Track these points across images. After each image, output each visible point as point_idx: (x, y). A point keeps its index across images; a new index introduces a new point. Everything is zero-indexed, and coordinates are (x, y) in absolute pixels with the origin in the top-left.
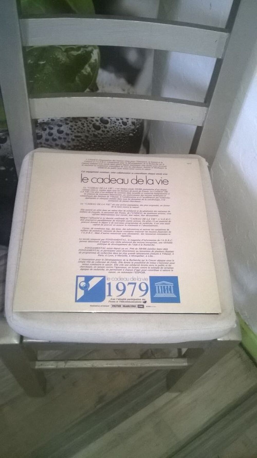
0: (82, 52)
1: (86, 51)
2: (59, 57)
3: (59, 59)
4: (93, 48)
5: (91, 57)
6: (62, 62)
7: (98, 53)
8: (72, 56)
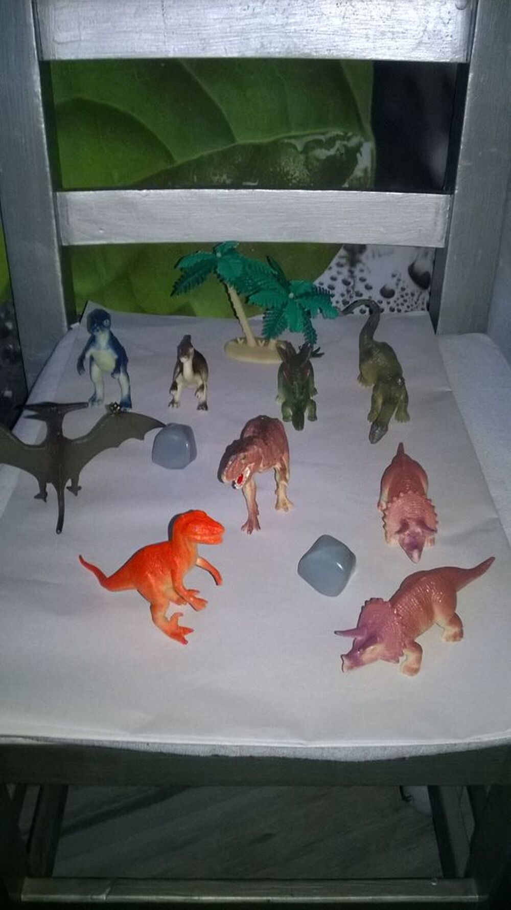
0: (338, 150)
1: (346, 147)
2: (288, 168)
4: (363, 140)
5: (355, 163)
7: (372, 151)
8: (316, 164)
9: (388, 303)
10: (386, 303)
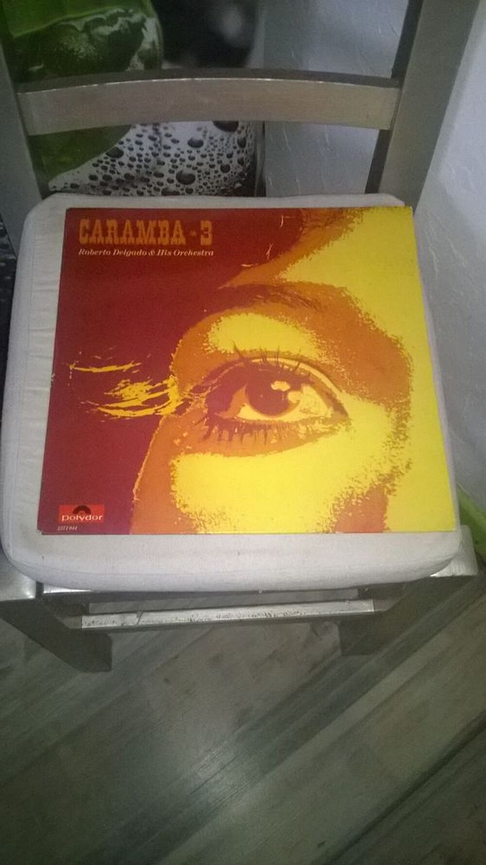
0: (121, 25)
1: (129, 23)
2: (71, 47)
3: (72, 51)
4: (145, 16)
5: (141, 37)
6: (80, 57)
7: (157, 26)
8: (100, 39)
9: (198, 152)
10: (196, 153)
